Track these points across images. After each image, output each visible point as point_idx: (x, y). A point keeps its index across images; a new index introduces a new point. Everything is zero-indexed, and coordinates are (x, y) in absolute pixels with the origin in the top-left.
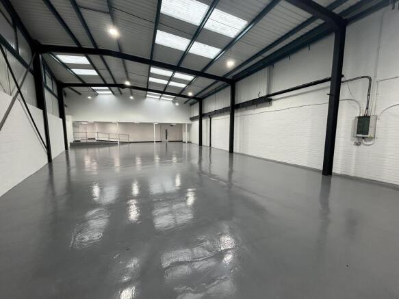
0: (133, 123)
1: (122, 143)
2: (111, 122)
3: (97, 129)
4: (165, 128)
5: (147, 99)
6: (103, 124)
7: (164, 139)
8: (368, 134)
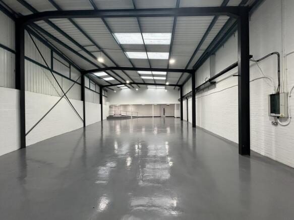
0: (141, 105)
1: (134, 117)
2: (129, 105)
3: (122, 109)
4: (163, 107)
5: (149, 89)
6: (125, 106)
7: (162, 115)
8: (279, 113)
